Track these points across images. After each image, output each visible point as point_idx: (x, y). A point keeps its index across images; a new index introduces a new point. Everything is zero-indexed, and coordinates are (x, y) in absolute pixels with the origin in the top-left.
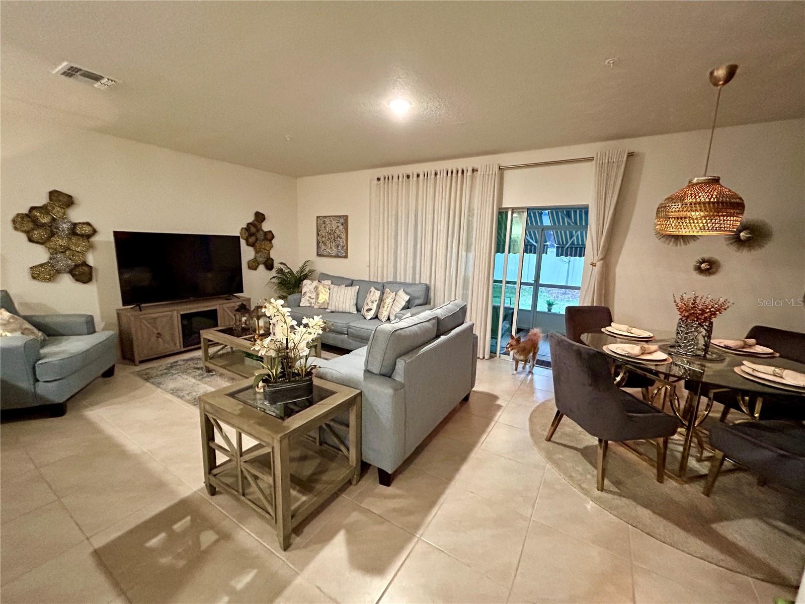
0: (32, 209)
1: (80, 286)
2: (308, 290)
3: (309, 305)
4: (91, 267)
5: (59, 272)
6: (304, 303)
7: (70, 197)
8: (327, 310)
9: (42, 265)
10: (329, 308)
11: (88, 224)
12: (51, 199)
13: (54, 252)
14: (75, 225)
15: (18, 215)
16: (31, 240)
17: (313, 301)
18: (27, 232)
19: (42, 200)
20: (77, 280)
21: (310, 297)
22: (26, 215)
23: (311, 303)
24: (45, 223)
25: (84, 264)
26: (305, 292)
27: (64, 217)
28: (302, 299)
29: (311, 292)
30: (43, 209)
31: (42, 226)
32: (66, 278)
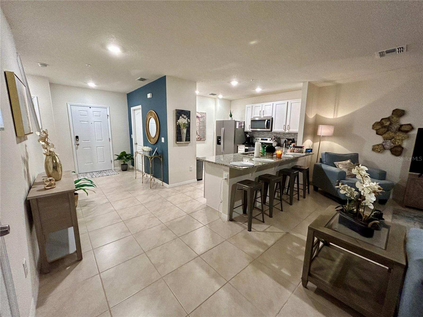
0: (383, 119)
4: (403, 148)
7: (404, 111)
9: (378, 145)
11: (410, 125)
12: (392, 114)
13: (385, 139)
14: (401, 126)
15: (376, 122)
16: (377, 134)
18: (377, 130)
19: (388, 114)
20: (392, 154)
22: (379, 122)
24: (386, 126)
25: (400, 146)
30: (388, 119)
31: (384, 127)
32: (388, 153)
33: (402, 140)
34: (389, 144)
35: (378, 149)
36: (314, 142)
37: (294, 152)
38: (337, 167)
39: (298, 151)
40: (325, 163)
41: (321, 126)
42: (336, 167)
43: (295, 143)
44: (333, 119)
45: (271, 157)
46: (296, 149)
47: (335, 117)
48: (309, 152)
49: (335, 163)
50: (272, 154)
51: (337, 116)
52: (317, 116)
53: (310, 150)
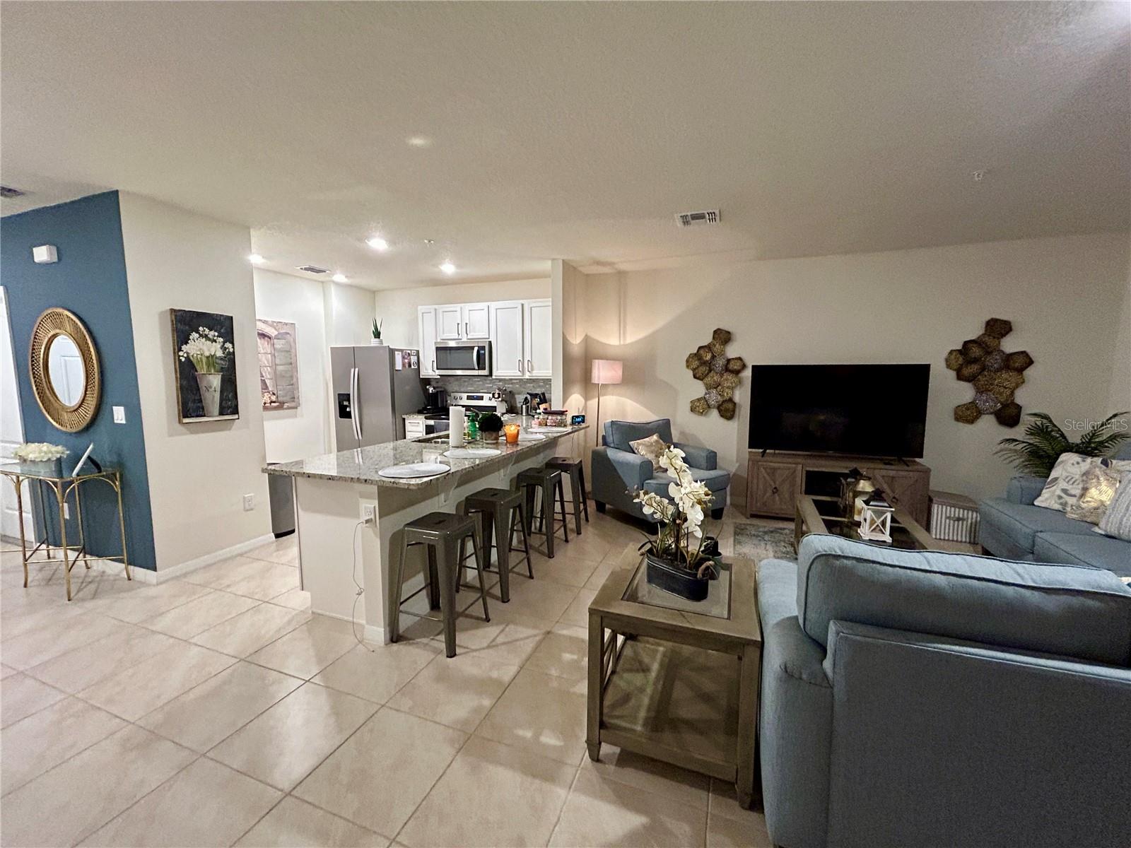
0: (700, 348)
1: (722, 420)
2: (1065, 474)
3: (1057, 507)
4: (735, 404)
5: (709, 407)
6: (1047, 499)
7: (729, 333)
8: (1096, 529)
9: (699, 400)
10: (1102, 524)
11: (740, 359)
12: (714, 338)
13: (708, 387)
14: (729, 361)
15: (691, 354)
16: (695, 377)
17: (1071, 501)
18: (694, 370)
19: (707, 339)
20: (722, 416)
21: (1065, 491)
22: (695, 354)
23: (1064, 505)
24: (707, 361)
25: (731, 400)
26: (1056, 479)
27: (722, 353)
28: (1044, 491)
29: (1069, 480)
30: (708, 348)
31: (704, 363)
32: (715, 413)
33: (732, 389)
34: (714, 398)
35: (700, 407)
36: (587, 398)
37: (546, 425)
38: (636, 451)
39: (555, 423)
40: (612, 445)
41: (597, 361)
42: (634, 453)
43: (546, 402)
44: (617, 346)
45: (494, 444)
46: (550, 417)
47: (622, 343)
48: (579, 423)
49: (631, 443)
50: (494, 435)
51: (625, 339)
52: (587, 339)
53: (580, 419)
